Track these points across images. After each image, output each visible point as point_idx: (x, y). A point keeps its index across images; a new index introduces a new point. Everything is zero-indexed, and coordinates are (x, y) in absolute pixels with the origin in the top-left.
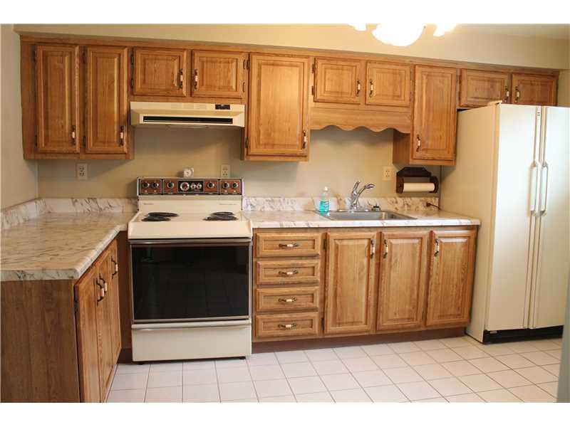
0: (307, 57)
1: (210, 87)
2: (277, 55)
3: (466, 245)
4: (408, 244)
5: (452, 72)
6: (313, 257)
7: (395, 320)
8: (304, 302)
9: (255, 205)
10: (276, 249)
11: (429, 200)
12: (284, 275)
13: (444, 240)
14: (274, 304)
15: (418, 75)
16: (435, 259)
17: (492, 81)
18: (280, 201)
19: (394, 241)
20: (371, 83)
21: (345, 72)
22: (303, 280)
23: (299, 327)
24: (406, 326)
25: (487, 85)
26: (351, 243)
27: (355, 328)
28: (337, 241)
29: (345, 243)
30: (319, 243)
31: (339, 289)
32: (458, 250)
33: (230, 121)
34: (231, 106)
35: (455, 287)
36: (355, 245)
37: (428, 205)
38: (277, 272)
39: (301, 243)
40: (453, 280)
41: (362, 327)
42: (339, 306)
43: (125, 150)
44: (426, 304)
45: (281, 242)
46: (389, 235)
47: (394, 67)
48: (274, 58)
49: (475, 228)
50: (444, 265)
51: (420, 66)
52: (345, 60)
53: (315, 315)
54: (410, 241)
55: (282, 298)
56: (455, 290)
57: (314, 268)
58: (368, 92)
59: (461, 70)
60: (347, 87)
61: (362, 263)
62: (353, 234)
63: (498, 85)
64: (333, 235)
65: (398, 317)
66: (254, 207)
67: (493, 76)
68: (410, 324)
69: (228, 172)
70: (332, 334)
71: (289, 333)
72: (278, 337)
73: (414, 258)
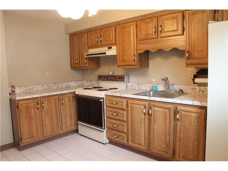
1: (106, 41)
3: (198, 118)
4: (162, 111)
6: (122, 109)
7: (158, 150)
9: (132, 86)
10: (111, 103)
13: (183, 113)
16: (179, 123)
18: (141, 85)
19: (155, 108)
22: (120, 119)
23: (120, 139)
24: (163, 155)
26: (136, 106)
27: (140, 146)
28: (131, 104)
29: (135, 105)
31: (133, 127)
32: (193, 120)
33: (105, 53)
34: (112, 47)
35: (192, 143)
36: (138, 107)
38: (112, 114)
39: (119, 103)
40: (191, 138)
41: (143, 148)
42: (133, 134)
43: (88, 66)
46: (153, 105)
50: (184, 127)
53: (125, 135)
54: (164, 110)
56: (192, 145)
57: (123, 114)
58: (159, 31)
61: (141, 116)
62: (138, 102)
64: (130, 101)
65: (159, 148)
66: (132, 87)
68: (166, 155)
69: (125, 72)
70: (131, 146)
72: (114, 140)
73: (166, 119)
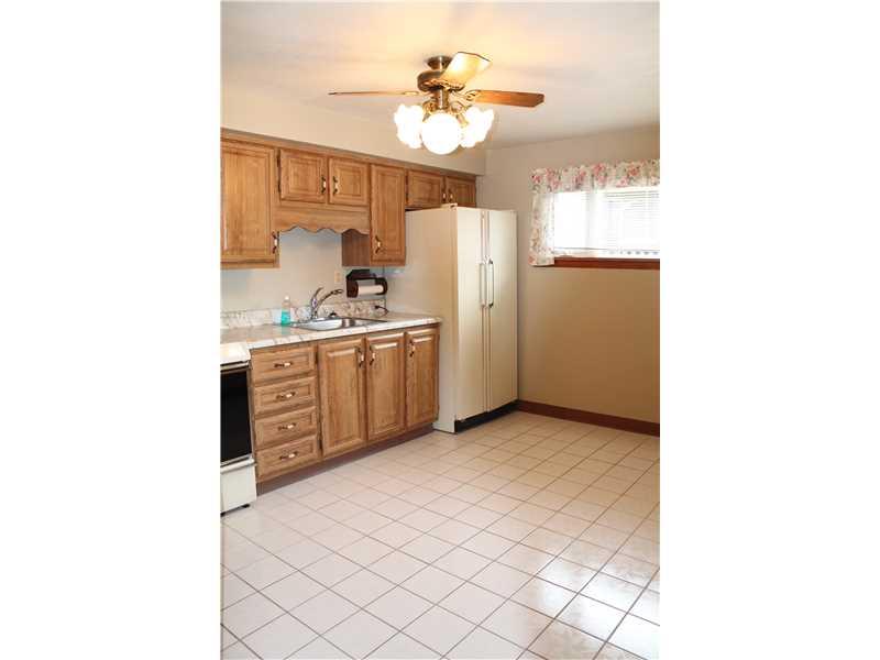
0: (272, 147)
2: (241, 142)
3: (432, 342)
5: (401, 172)
6: (306, 374)
7: (384, 428)
8: (303, 425)
10: (272, 370)
11: (377, 303)
12: (283, 398)
13: (416, 341)
14: (274, 433)
15: (374, 174)
16: (411, 360)
17: (431, 183)
19: (378, 347)
20: (335, 181)
21: (311, 167)
22: (301, 402)
23: (301, 455)
25: (428, 187)
26: (341, 353)
27: (351, 443)
28: (327, 354)
29: (336, 354)
30: (312, 357)
31: (334, 405)
36: (345, 356)
37: (377, 307)
38: (274, 398)
39: (297, 361)
41: (356, 441)
44: (406, 406)
45: (276, 362)
46: (373, 341)
47: (353, 164)
48: (238, 146)
49: (435, 326)
51: (376, 165)
52: (309, 154)
53: (314, 437)
54: (390, 345)
55: (281, 425)
57: (309, 385)
58: (332, 191)
59: (407, 171)
60: (312, 184)
61: (351, 374)
62: (341, 344)
63: (436, 186)
64: (324, 348)
65: (385, 424)
67: (433, 178)
68: (395, 428)
70: (331, 454)
71: (291, 463)
72: (281, 470)
